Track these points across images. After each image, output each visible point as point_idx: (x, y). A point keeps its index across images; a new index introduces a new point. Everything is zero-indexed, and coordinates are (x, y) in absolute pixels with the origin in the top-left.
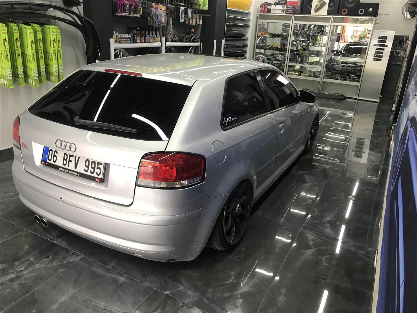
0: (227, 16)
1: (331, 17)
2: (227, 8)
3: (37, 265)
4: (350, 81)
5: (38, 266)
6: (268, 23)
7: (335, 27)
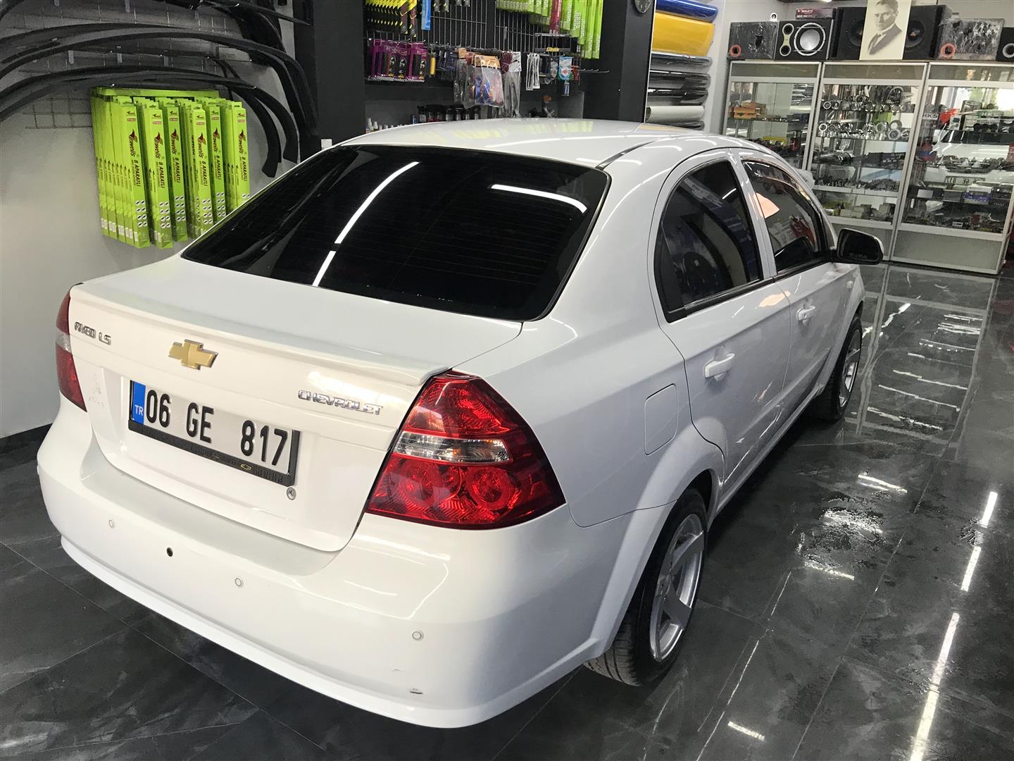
0: (650, 71)
1: (924, 66)
2: (652, 52)
3: (143, 728)
4: (975, 229)
5: (145, 732)
6: (756, 84)
7: (936, 89)
